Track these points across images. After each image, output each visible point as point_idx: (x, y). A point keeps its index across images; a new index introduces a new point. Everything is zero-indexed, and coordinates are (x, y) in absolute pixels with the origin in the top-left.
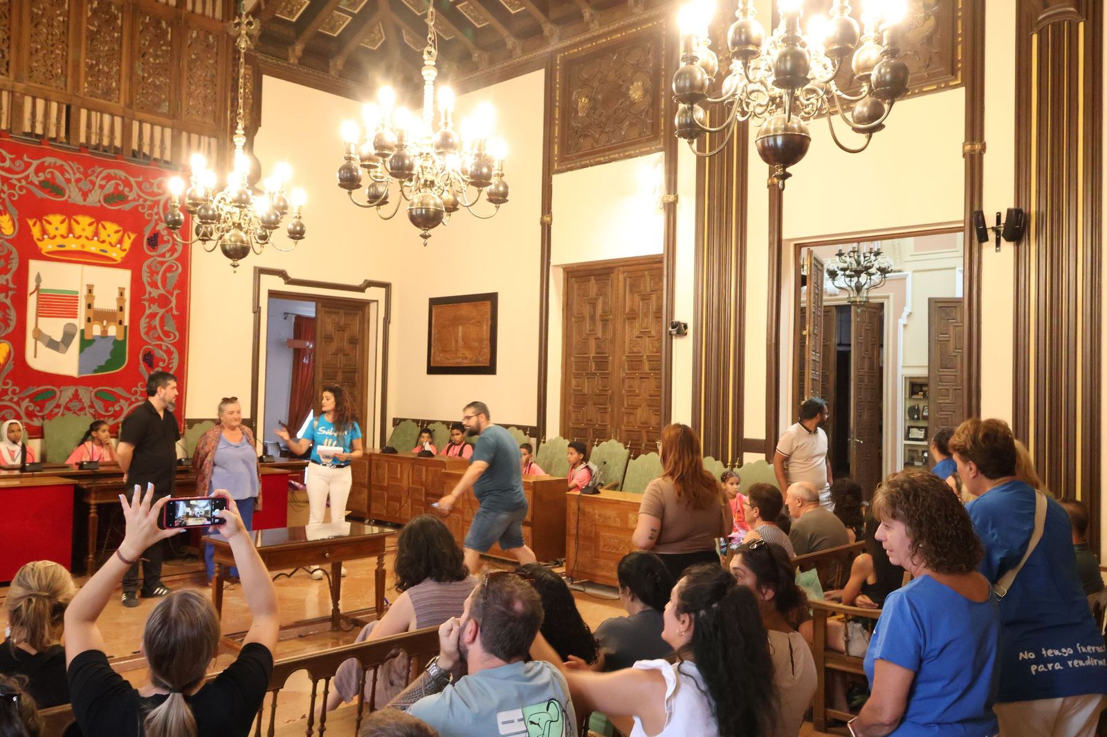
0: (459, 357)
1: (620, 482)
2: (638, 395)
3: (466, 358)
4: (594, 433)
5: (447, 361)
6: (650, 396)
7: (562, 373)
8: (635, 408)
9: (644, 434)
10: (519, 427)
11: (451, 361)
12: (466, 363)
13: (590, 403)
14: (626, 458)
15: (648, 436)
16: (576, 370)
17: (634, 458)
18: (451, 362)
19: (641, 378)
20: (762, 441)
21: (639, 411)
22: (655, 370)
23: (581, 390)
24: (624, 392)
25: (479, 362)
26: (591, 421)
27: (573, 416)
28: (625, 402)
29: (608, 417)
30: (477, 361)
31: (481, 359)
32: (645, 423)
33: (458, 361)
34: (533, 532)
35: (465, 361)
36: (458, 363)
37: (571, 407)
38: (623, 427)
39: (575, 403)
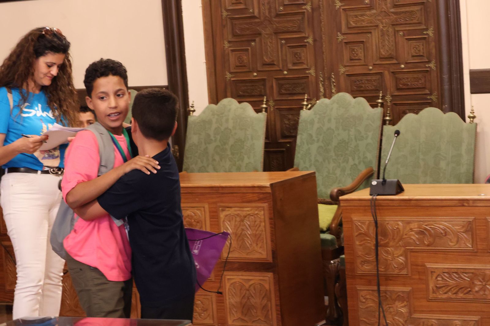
1: (375, 169)
2: (370, 7)
4: (280, 86)
6: (395, 6)
8: (365, 31)
9: (387, 76)
13: (266, 31)
14: (379, 124)
15: (397, 80)
17: (393, 122)
21: (374, 38)
23: (245, 10)
26: (272, 64)
27: (233, 60)
28: (343, 23)
29: (307, 56)
32: (390, 58)
34: (278, 282)
37: (226, 45)
38: (342, 70)
39: (234, 35)
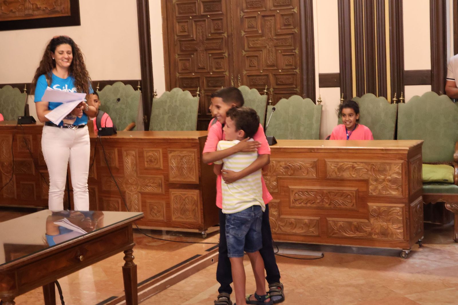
0: (29, 9)
2: (262, 36)
3: (38, 9)
4: (208, 82)
5: (11, 14)
6: (277, 35)
7: (163, 19)
8: (259, 50)
9: (271, 77)
10: (126, 82)
11: (17, 14)
12: (38, 15)
13: (200, 49)
14: (265, 104)
15: (277, 79)
16: (180, 13)
18: (18, 16)
19: (264, 16)
20: (427, 71)
21: (264, 54)
22: (281, 6)
23: (188, 36)
24: (243, 33)
25: (57, 12)
26: (203, 68)
27: (180, 65)
28: (246, 45)
29: (224, 64)
30: (54, 11)
31: (58, 9)
32: (273, 66)
33: (27, 12)
35: (36, 13)
36: (27, 15)
37: (177, 56)
38: (245, 73)
39: (182, 51)
